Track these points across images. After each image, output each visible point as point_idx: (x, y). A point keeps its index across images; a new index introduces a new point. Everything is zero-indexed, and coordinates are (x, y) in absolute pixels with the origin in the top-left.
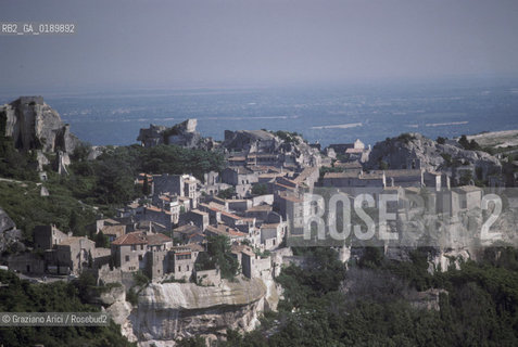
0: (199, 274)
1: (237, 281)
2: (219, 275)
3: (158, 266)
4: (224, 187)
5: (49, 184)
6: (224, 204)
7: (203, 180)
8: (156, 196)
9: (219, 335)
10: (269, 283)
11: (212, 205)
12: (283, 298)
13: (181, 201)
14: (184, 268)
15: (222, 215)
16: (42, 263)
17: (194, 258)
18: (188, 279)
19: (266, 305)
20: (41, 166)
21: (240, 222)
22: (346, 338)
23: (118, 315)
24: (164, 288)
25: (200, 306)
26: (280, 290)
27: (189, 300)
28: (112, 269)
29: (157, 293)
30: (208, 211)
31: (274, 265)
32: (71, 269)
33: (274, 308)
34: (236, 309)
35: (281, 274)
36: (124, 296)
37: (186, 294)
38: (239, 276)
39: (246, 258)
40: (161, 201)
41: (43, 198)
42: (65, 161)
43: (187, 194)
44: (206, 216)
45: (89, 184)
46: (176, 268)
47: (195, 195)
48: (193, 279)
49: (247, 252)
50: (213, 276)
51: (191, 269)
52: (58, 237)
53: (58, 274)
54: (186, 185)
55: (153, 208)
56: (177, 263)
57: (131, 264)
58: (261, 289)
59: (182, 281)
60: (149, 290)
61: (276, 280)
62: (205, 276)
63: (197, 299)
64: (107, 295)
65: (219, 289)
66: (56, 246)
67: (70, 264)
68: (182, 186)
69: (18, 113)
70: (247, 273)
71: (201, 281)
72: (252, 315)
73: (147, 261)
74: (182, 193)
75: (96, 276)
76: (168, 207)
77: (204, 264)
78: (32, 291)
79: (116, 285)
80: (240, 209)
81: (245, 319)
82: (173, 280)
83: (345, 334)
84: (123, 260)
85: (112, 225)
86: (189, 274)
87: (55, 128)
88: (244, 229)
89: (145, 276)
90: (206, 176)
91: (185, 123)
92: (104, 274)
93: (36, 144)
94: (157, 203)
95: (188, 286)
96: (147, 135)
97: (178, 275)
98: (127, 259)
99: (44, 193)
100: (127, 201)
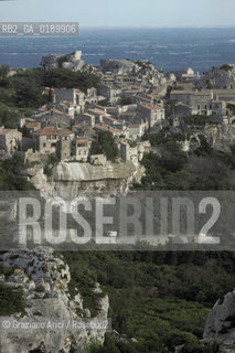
0: (93, 157)
1: (118, 162)
2: (106, 158)
3: (66, 151)
4: (101, 98)
6: (103, 110)
7: (86, 93)
8: (57, 103)
10: (136, 164)
11: (96, 111)
12: (144, 175)
13: (75, 107)
14: (82, 152)
15: (104, 117)
17: (89, 146)
18: (86, 160)
19: (134, 179)
21: (115, 122)
23: (38, 183)
24: (69, 166)
25: (93, 178)
26: (143, 169)
27: (86, 175)
28: (34, 152)
29: (64, 169)
30: (93, 113)
31: (139, 152)
32: (6, 151)
33: (139, 181)
34: (117, 181)
35: (143, 159)
36: (42, 170)
37: (84, 170)
38: (119, 160)
39: (123, 146)
40: (62, 107)
43: (78, 103)
44: (93, 117)
46: (77, 152)
47: (82, 103)
48: (89, 160)
49: (124, 143)
50: (102, 158)
51: (87, 153)
54: (78, 96)
55: (57, 111)
56: (78, 149)
57: (47, 148)
58: (132, 169)
59: (81, 161)
60: (59, 167)
61: (141, 163)
62: (96, 158)
63: (91, 173)
64: (31, 169)
65: (106, 167)
67: (5, 148)
68: (75, 96)
70: (124, 159)
71: (94, 161)
72: (126, 186)
73: (58, 146)
74: (75, 102)
75: (24, 156)
76: (67, 111)
77: (95, 150)
79: (37, 163)
80: (115, 115)
81: (121, 188)
82: (75, 161)
84: (41, 146)
85: (31, 122)
86: (86, 157)
88: (119, 127)
89: (55, 159)
90: (88, 90)
91: (73, 54)
92: (30, 155)
94: (60, 108)
95: (85, 165)
96: (46, 61)
97: (78, 157)
98: (44, 145)
100: (38, 106)
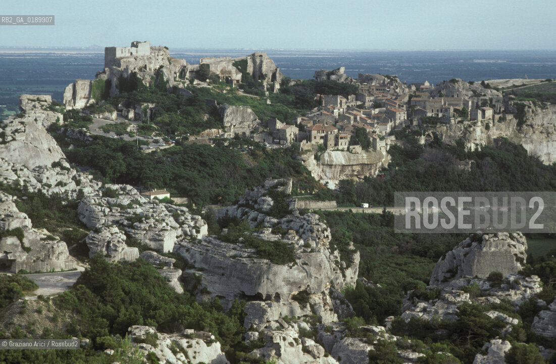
0: (351, 147)
1: (370, 152)
2: (361, 148)
3: (331, 142)
4: (359, 103)
5: (271, 98)
6: (360, 112)
7: (348, 99)
8: (326, 106)
9: (359, 178)
10: (384, 153)
11: (355, 112)
12: (390, 161)
13: (339, 110)
14: (343, 144)
15: (360, 118)
16: (271, 138)
17: (349, 139)
18: (346, 149)
19: (383, 165)
20: (265, 89)
21: (369, 121)
22: (424, 183)
23: (310, 166)
24: (333, 154)
25: (351, 164)
26: (389, 157)
27: (346, 160)
28: (307, 142)
29: (330, 156)
30: (353, 114)
31: (387, 144)
32: (287, 142)
33: (386, 166)
34: (369, 165)
35: (390, 149)
36: (313, 157)
37: (344, 156)
38: (371, 149)
39: (375, 140)
40: (329, 109)
41: (268, 105)
42: (277, 86)
43: (341, 106)
44: (352, 117)
45: (291, 98)
46: (340, 144)
47: (344, 106)
48: (348, 149)
49: (375, 137)
50: (358, 148)
51: (347, 144)
52: (279, 125)
53: (279, 143)
54: (341, 101)
55: (325, 112)
56: (340, 141)
57: (317, 140)
58: (381, 156)
59: (342, 150)
60: (326, 155)
61: (388, 152)
62: (354, 148)
63: (349, 159)
64: (305, 155)
65: (361, 155)
66: (278, 130)
67: (286, 139)
68: (339, 101)
69: (254, 62)
70: (375, 148)
71: (352, 150)
72: (376, 170)
73: (325, 138)
74: (339, 105)
75: (300, 146)
76: (333, 112)
77: (353, 142)
78: (267, 152)
79: (309, 151)
80: (369, 115)
81: (373, 171)
82: (338, 150)
83: (423, 182)
84: (313, 138)
85: (305, 120)
86: (346, 147)
87: (272, 69)
88: (372, 125)
89: (323, 148)
90: (349, 97)
91: (339, 69)
92: (304, 145)
93: (263, 77)
94: (328, 110)
95: (345, 153)
96: (318, 74)
97: (340, 147)
98: (315, 138)
99: (269, 102)
100: (311, 108)
